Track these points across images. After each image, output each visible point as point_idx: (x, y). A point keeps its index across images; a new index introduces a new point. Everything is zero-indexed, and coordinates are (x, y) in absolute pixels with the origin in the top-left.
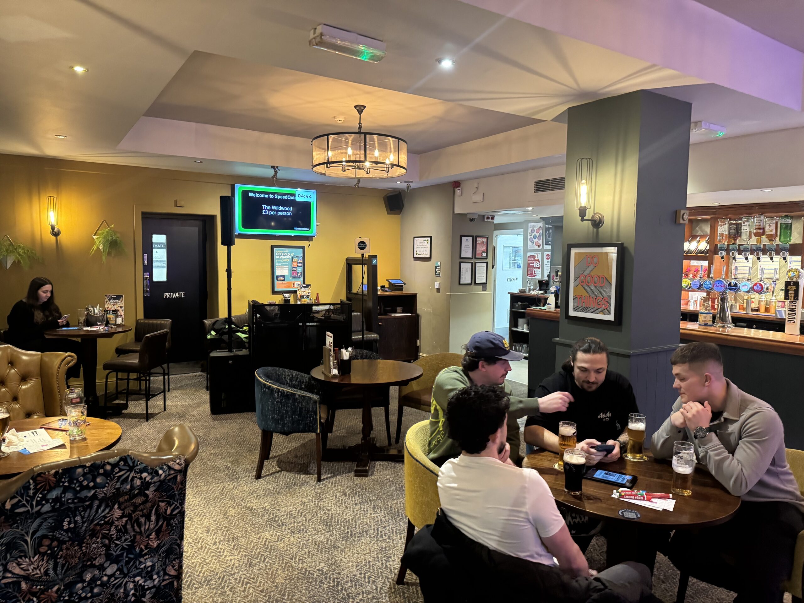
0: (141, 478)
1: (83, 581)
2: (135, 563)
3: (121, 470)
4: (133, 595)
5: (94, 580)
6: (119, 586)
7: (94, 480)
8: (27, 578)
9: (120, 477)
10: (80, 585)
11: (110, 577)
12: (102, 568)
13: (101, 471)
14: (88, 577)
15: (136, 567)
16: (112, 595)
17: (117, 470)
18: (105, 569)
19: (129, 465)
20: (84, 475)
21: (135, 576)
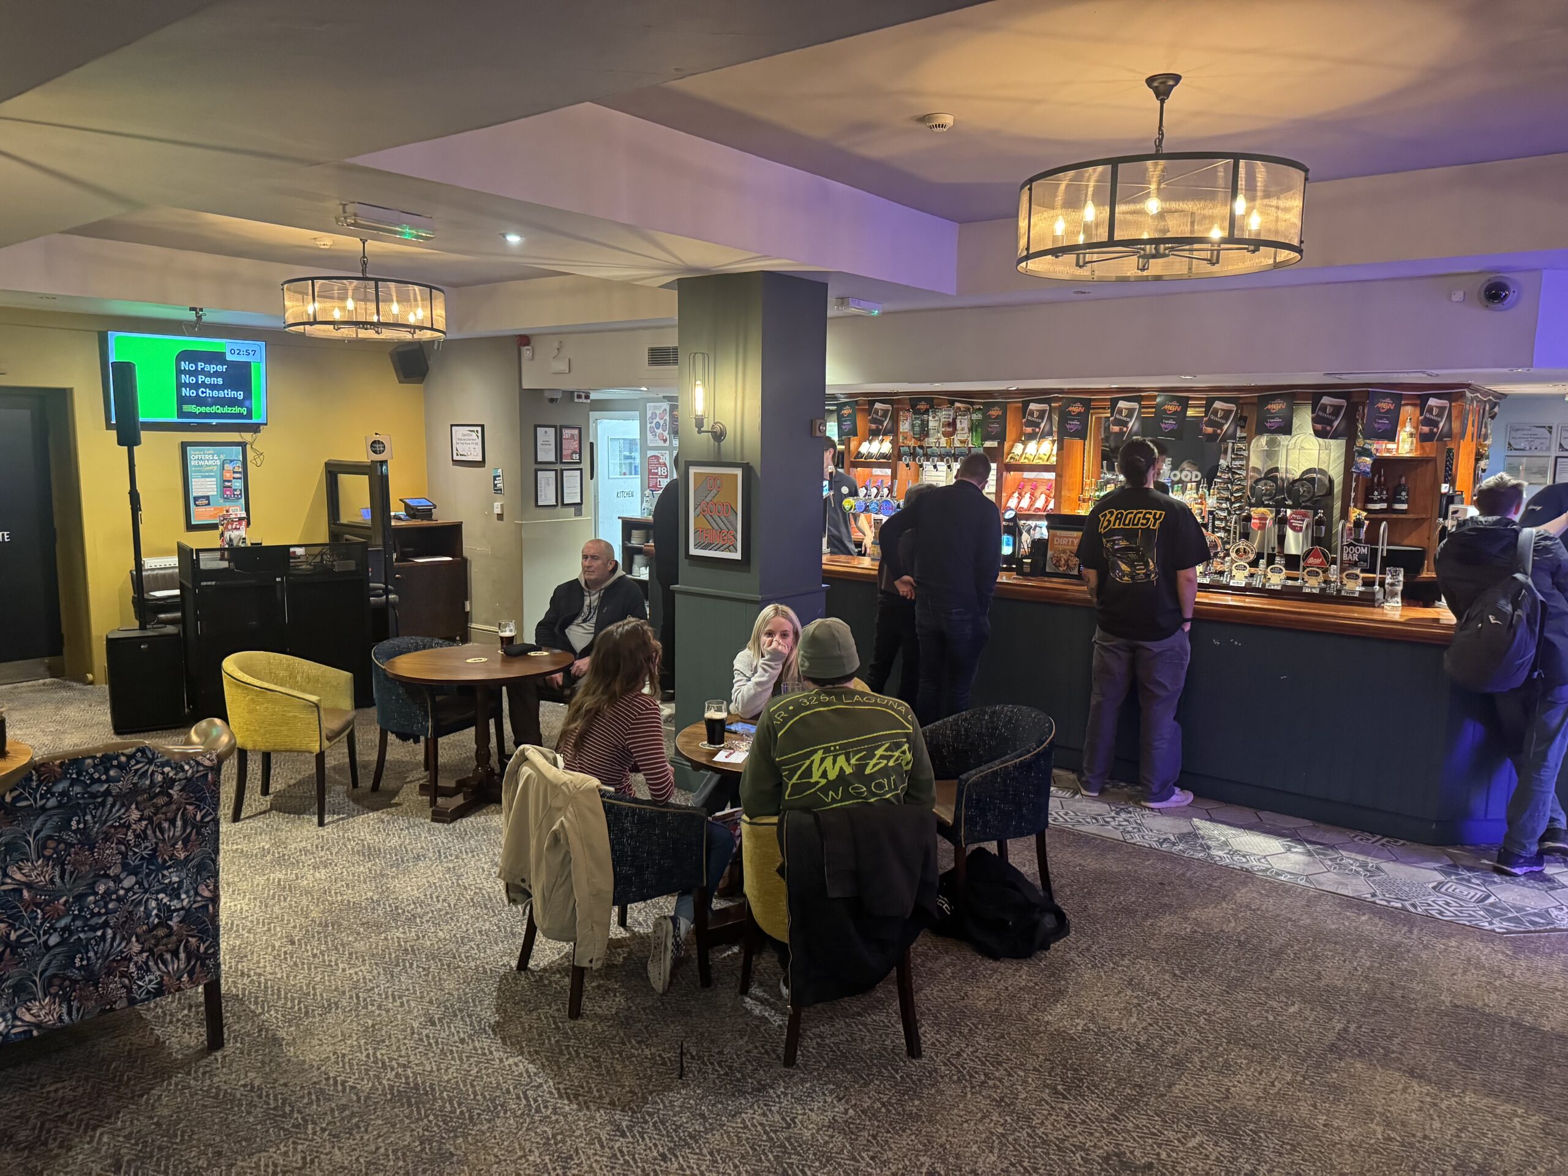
0: (163, 773)
1: (96, 894)
2: (157, 875)
3: (138, 762)
4: (156, 915)
5: (108, 892)
6: (139, 903)
7: (106, 772)
8: (29, 886)
9: (136, 771)
10: (91, 898)
11: (127, 890)
12: (117, 880)
13: (115, 763)
14: (101, 889)
15: (158, 881)
16: (130, 913)
17: (133, 762)
18: (121, 881)
19: (147, 757)
20: (95, 766)
21: (158, 892)
